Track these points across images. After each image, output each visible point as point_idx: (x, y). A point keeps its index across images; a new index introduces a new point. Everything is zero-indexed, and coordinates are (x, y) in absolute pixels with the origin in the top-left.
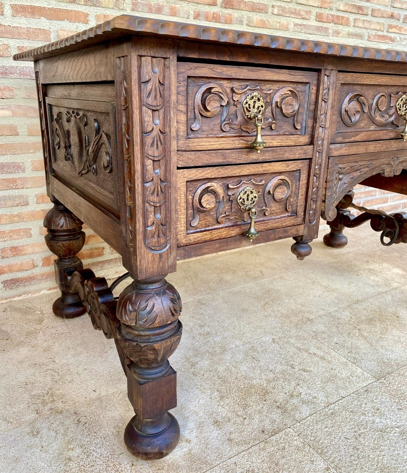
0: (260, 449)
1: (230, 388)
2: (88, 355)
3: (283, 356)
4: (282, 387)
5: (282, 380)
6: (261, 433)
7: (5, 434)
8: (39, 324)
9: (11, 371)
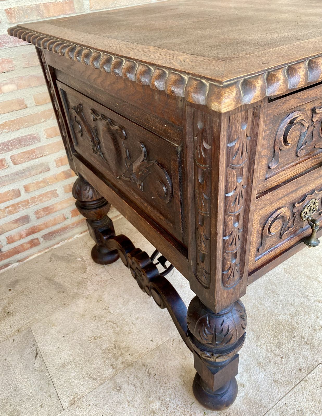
0: (302, 388)
1: (261, 326)
2: (135, 302)
3: (297, 287)
4: (305, 321)
5: (303, 314)
6: (299, 372)
7: (95, 392)
8: (84, 272)
9: (78, 326)
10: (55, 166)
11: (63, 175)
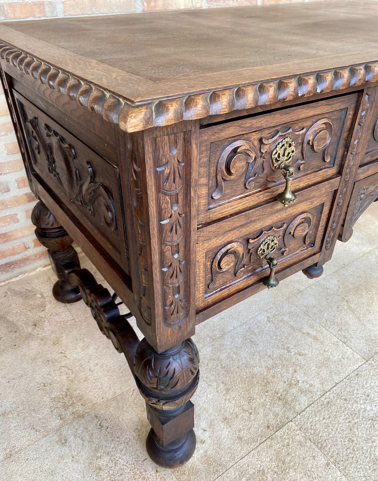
0: (267, 447)
1: (233, 378)
2: (96, 347)
3: (279, 338)
4: (281, 375)
5: (280, 367)
6: (267, 429)
7: (36, 445)
8: (43, 311)
9: (27, 370)
10: (17, 186)
11: (25, 197)
